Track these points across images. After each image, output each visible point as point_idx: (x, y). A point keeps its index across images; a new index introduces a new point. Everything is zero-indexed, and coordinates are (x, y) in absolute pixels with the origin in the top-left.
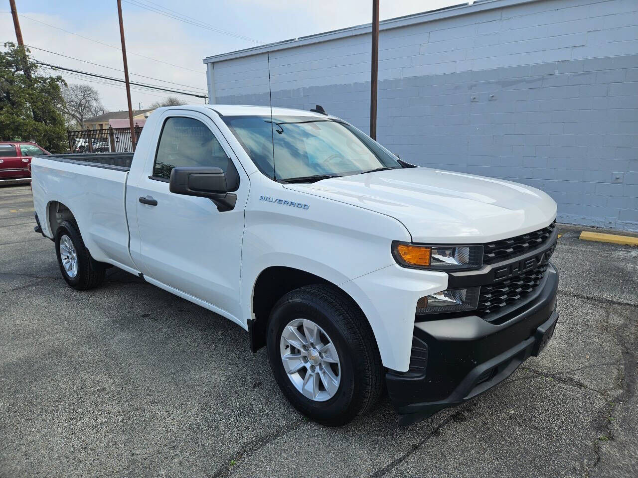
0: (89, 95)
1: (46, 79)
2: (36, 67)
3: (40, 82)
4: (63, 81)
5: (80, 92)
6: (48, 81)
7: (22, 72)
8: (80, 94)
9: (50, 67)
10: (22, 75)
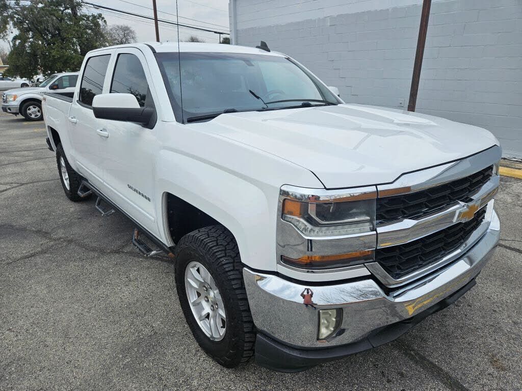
0: (128, 34)
1: (89, 17)
2: (81, 6)
3: (84, 20)
4: (103, 18)
5: (121, 32)
6: (90, 18)
7: (69, 11)
8: (121, 34)
9: (92, 6)
10: (69, 13)
